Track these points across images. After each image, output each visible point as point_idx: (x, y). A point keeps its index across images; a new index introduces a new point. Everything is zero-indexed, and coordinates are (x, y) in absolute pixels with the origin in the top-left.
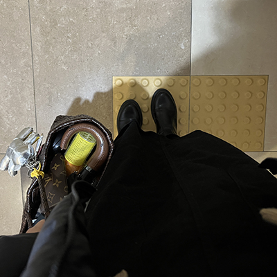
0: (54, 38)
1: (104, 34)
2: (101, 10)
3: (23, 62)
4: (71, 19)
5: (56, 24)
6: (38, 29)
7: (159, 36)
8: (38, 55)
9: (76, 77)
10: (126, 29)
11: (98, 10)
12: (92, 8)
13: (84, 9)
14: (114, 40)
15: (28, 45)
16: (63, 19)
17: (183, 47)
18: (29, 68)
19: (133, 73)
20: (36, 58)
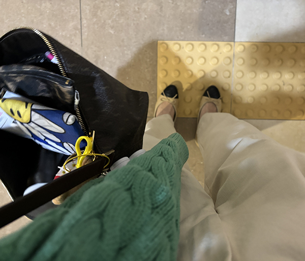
0: (102, 2)
3: (71, 24)
8: (86, 19)
9: (123, 41)
14: (160, 5)
15: (78, 9)
17: (228, 13)
18: (77, 32)
19: (178, 38)
20: (84, 21)
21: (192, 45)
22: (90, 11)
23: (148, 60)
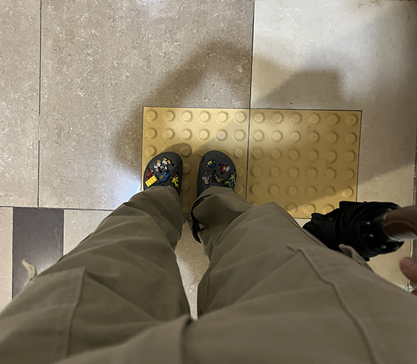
1: (135, 51)
2: (133, 21)
3: (26, 85)
4: (93, 32)
5: (74, 38)
6: (50, 43)
7: (208, 54)
8: (47, 77)
9: (95, 107)
10: (164, 45)
11: (129, 20)
12: (122, 17)
13: (110, 18)
15: (36, 64)
16: (82, 30)
17: (241, 71)
18: (35, 94)
19: (171, 103)
20: (45, 80)
21: (191, 113)
22: (53, 66)
23: (130, 133)
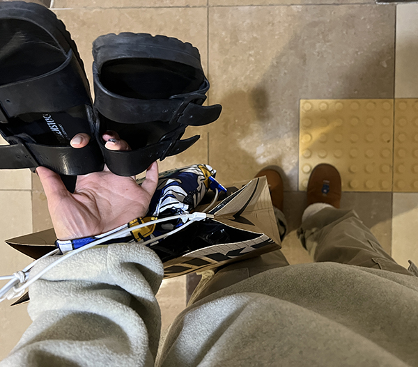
0: (234, 56)
1: (292, 51)
2: (290, 25)
4: (255, 35)
5: (237, 40)
6: (216, 46)
7: (357, 52)
10: (318, 45)
11: (286, 25)
12: (280, 22)
13: (269, 23)
14: (303, 58)
16: (245, 34)
17: (385, 66)
19: (325, 95)
22: (219, 67)
23: (288, 123)
